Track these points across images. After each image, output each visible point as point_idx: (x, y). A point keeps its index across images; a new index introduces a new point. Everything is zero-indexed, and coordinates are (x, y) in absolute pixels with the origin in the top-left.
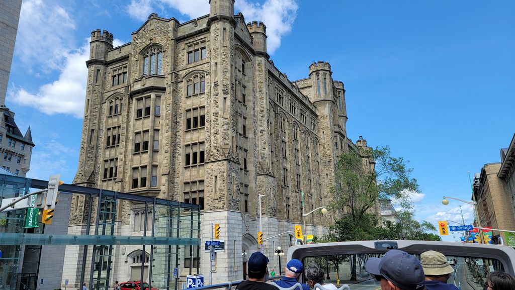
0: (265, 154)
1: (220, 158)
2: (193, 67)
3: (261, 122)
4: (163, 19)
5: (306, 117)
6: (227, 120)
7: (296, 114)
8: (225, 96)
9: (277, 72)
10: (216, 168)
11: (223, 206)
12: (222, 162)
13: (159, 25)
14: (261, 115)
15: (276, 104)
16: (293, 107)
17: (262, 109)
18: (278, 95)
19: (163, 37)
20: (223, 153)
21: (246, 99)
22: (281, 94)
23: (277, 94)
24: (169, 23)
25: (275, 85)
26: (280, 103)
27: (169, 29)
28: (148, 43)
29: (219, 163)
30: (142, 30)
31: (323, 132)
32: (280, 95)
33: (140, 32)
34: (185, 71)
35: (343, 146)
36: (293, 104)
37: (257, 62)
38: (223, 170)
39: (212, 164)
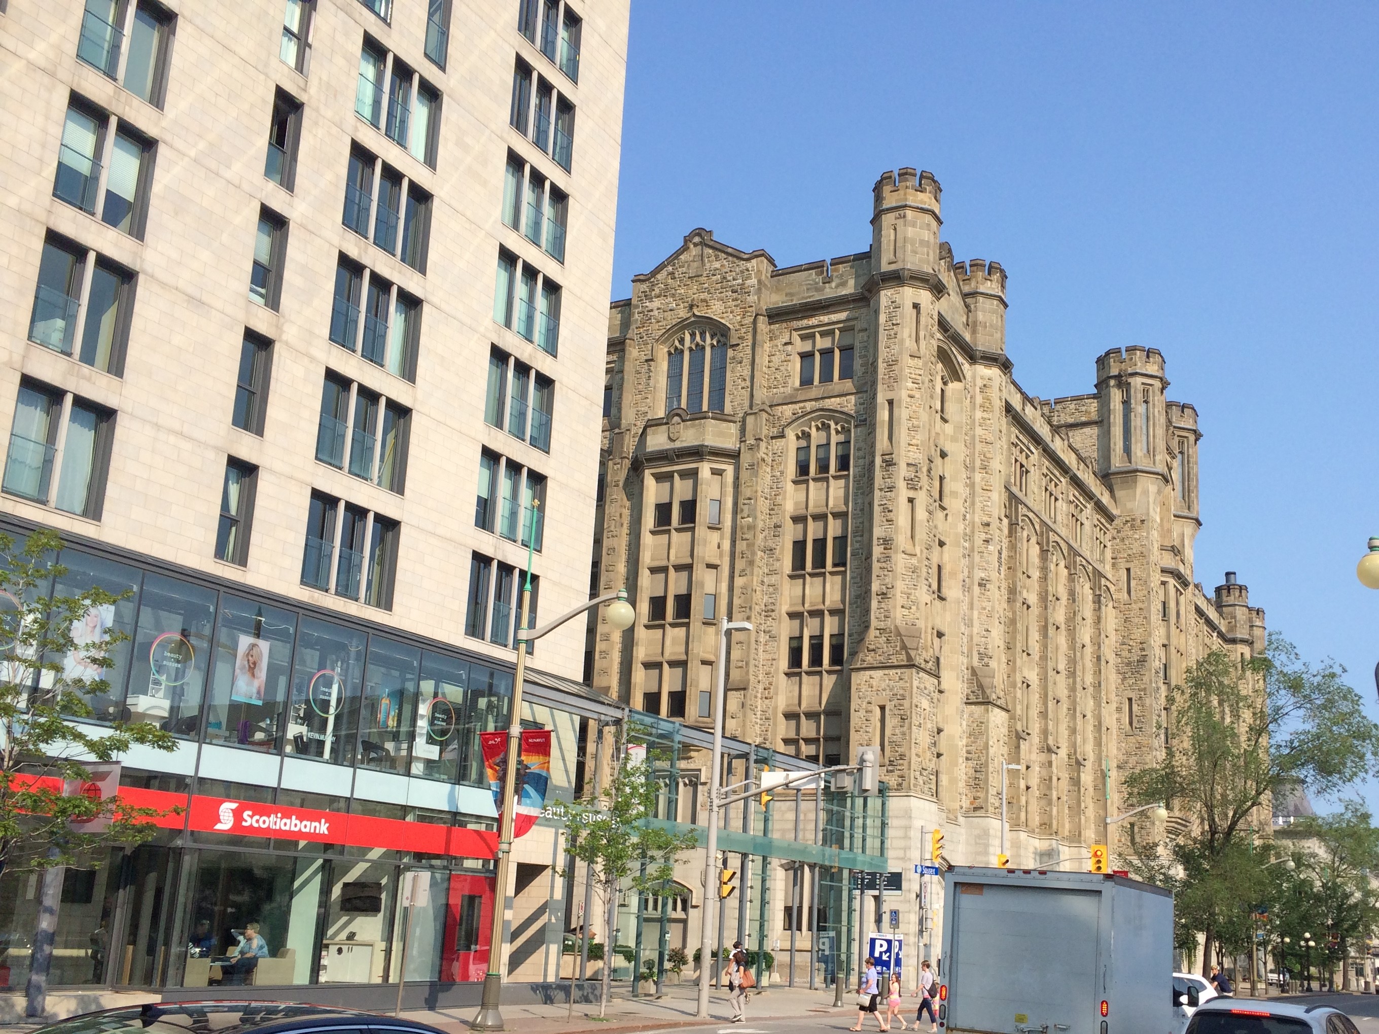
0: (990, 646)
1: (894, 661)
2: (816, 400)
3: (981, 557)
4: (730, 250)
5: (1082, 524)
6: (914, 561)
7: (1059, 518)
8: (911, 494)
9: (1019, 395)
10: (883, 685)
11: (900, 785)
12: (899, 671)
13: (717, 265)
14: (984, 536)
15: (1015, 497)
16: (1051, 495)
17: (986, 519)
18: (1018, 464)
19: (731, 303)
20: (901, 649)
21: (947, 489)
22: (1024, 463)
23: (1016, 461)
24: (749, 265)
25: (1013, 437)
26: (1021, 490)
27: (748, 282)
28: (683, 313)
29: (892, 672)
30: (664, 273)
31: (1128, 570)
32: (1022, 466)
33: (659, 276)
34: (793, 406)
35: (1182, 612)
36: (1052, 487)
37: (980, 383)
38: (901, 692)
39: (872, 673)
